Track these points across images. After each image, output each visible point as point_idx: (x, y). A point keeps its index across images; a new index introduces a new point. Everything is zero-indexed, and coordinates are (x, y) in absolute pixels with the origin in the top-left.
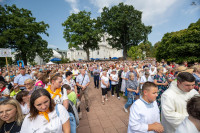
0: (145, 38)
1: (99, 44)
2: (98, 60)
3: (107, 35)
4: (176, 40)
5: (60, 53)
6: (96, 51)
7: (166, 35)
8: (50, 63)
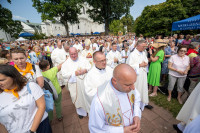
0: (127, 11)
1: (79, 16)
2: (79, 35)
3: (87, 6)
4: (154, 14)
5: (33, 26)
6: (76, 25)
7: (146, 8)
8: (21, 39)
